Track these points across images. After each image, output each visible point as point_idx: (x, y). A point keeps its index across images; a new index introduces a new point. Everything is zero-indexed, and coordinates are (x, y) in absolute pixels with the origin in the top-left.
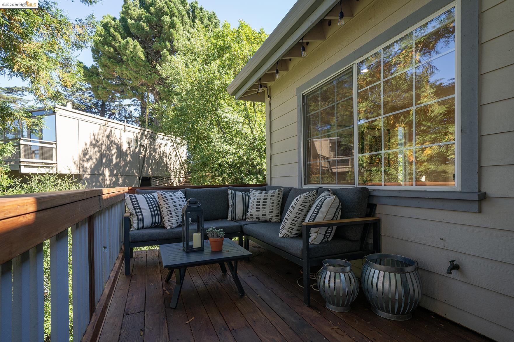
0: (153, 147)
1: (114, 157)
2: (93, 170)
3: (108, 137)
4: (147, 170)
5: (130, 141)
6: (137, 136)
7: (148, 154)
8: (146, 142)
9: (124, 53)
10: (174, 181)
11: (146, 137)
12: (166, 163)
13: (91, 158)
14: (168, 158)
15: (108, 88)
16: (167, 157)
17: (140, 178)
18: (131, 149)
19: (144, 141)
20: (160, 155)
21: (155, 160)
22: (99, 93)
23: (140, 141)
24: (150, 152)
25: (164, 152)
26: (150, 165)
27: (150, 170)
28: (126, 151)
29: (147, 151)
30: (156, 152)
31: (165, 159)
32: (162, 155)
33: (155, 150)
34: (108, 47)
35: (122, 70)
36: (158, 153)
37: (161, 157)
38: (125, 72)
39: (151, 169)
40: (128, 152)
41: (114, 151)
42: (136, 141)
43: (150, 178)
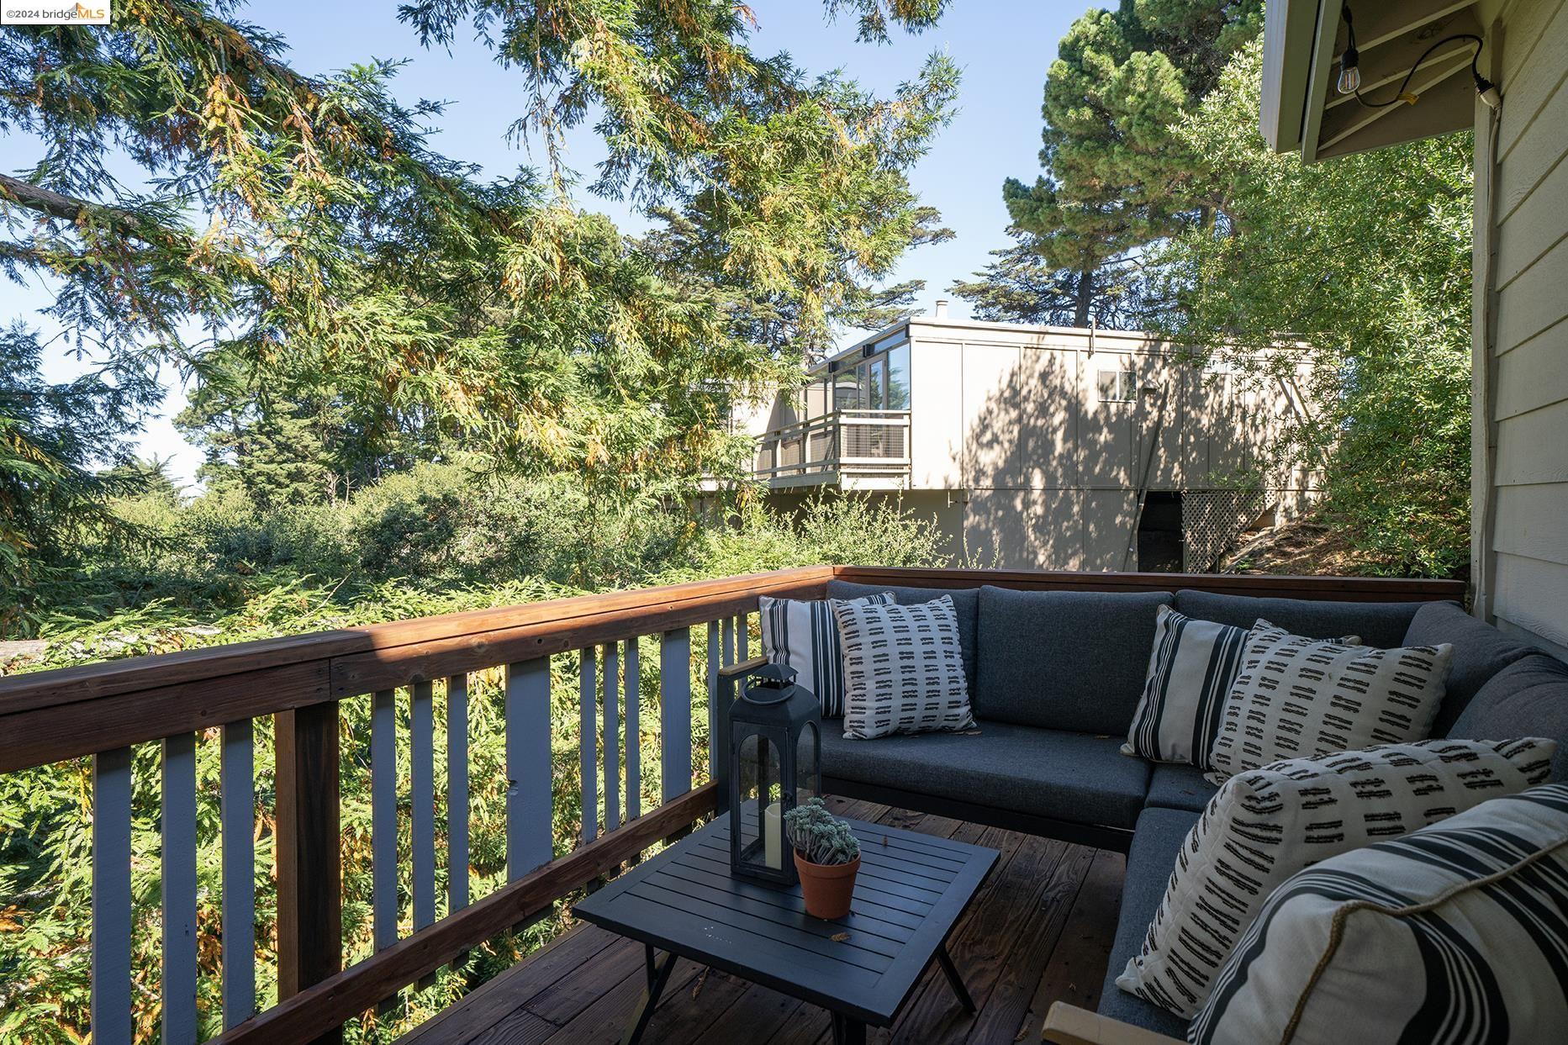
0: (1191, 389)
1: (1060, 435)
2: (999, 475)
3: (1044, 376)
4: (1168, 471)
5: (1107, 382)
6: (1132, 364)
7: (1173, 415)
8: (1164, 376)
9: (1121, 107)
10: (1276, 505)
11: (1165, 360)
12: (1242, 440)
13: (995, 439)
14: (1253, 424)
15: (1078, 229)
16: (1249, 421)
17: (1139, 496)
18: (1113, 408)
19: (1158, 373)
20: (1220, 413)
21: (1198, 432)
22: (1057, 251)
23: (1143, 377)
24: (1179, 410)
25: (1236, 402)
26: (1175, 452)
27: (1176, 469)
28: (1096, 413)
29: (1169, 407)
30: (1202, 408)
31: (1239, 428)
32: (1225, 413)
33: (1198, 401)
34: (1077, 108)
35: (1112, 165)
36: (1209, 409)
37: (1222, 422)
38: (1123, 166)
39: (1181, 466)
40: (1102, 417)
41: (1059, 417)
42: (1130, 377)
43: (1178, 494)
